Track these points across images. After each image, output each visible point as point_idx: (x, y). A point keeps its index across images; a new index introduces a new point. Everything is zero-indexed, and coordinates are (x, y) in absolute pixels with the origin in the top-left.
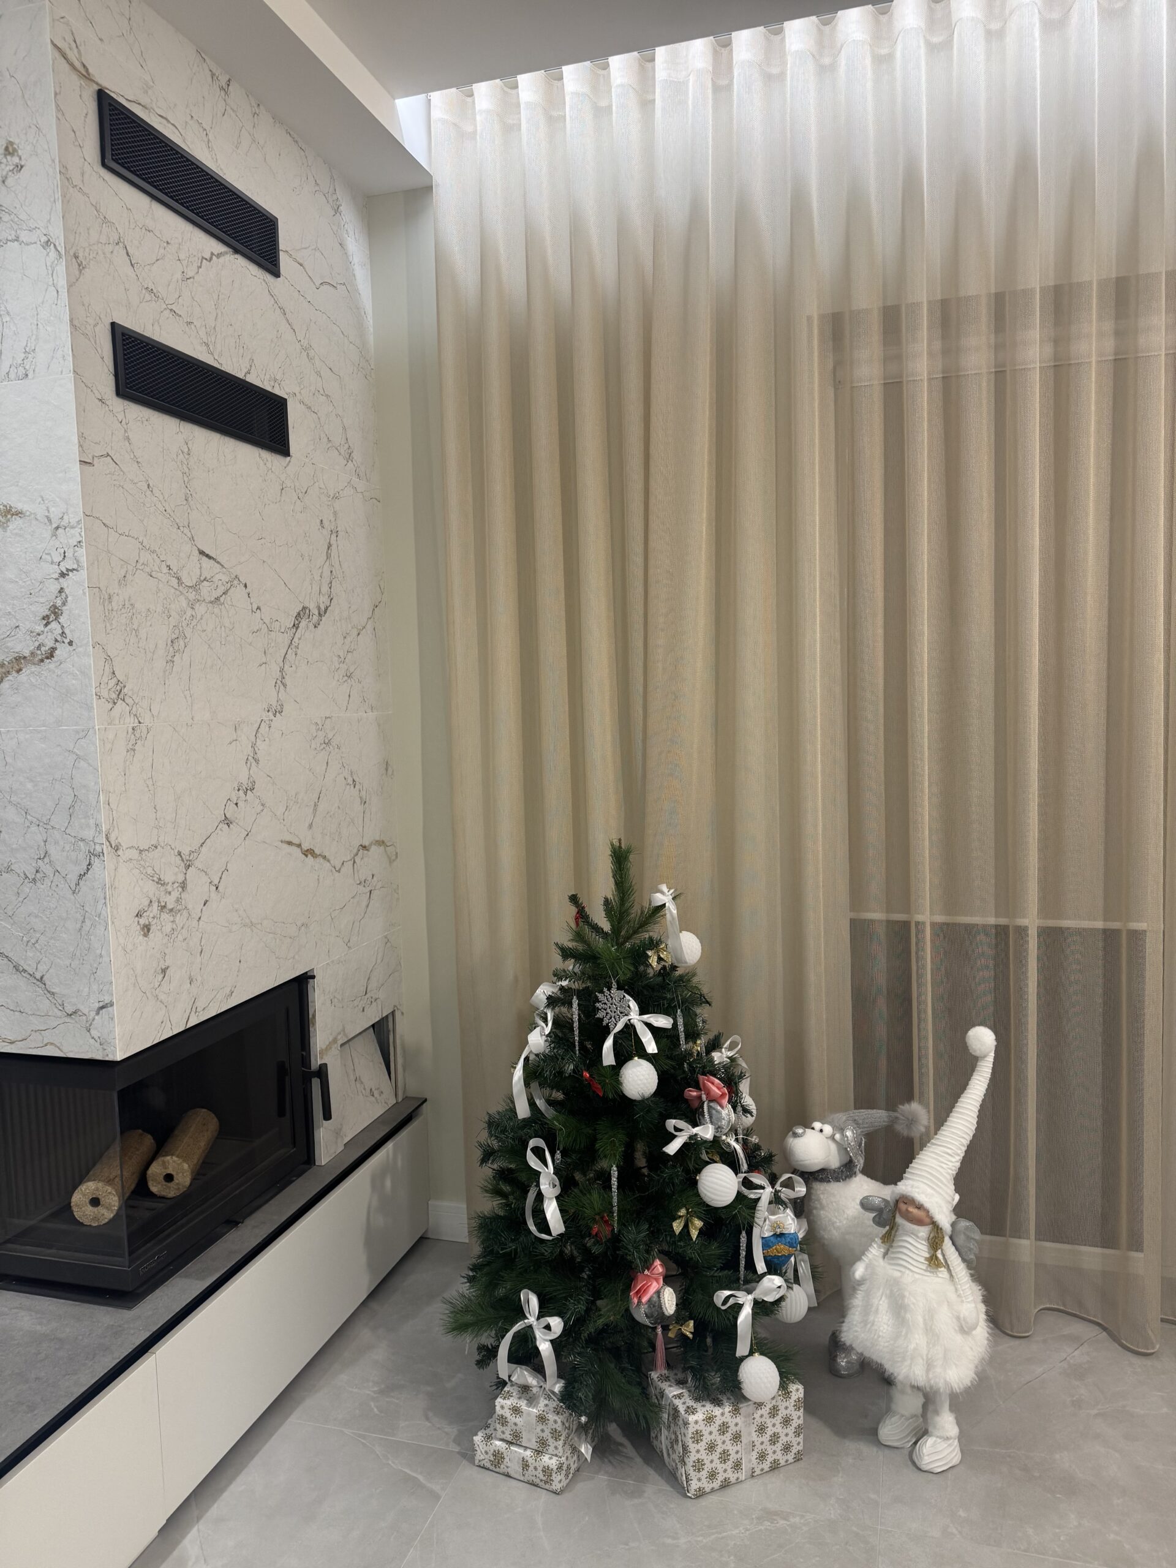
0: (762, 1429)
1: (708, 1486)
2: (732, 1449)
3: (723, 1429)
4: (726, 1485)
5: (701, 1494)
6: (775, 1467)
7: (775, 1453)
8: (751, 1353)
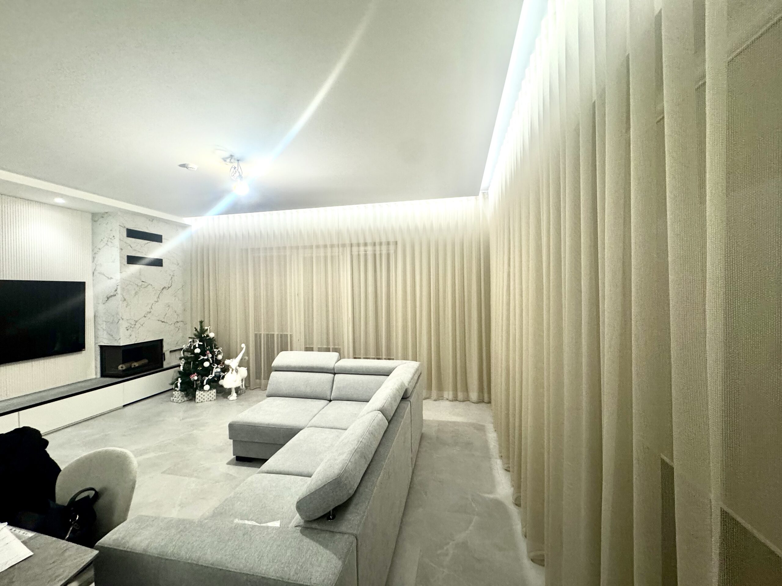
0: (208, 395)
1: (199, 401)
2: (203, 397)
3: (202, 394)
4: (202, 402)
5: (198, 403)
6: (211, 400)
7: (211, 399)
8: (206, 384)
